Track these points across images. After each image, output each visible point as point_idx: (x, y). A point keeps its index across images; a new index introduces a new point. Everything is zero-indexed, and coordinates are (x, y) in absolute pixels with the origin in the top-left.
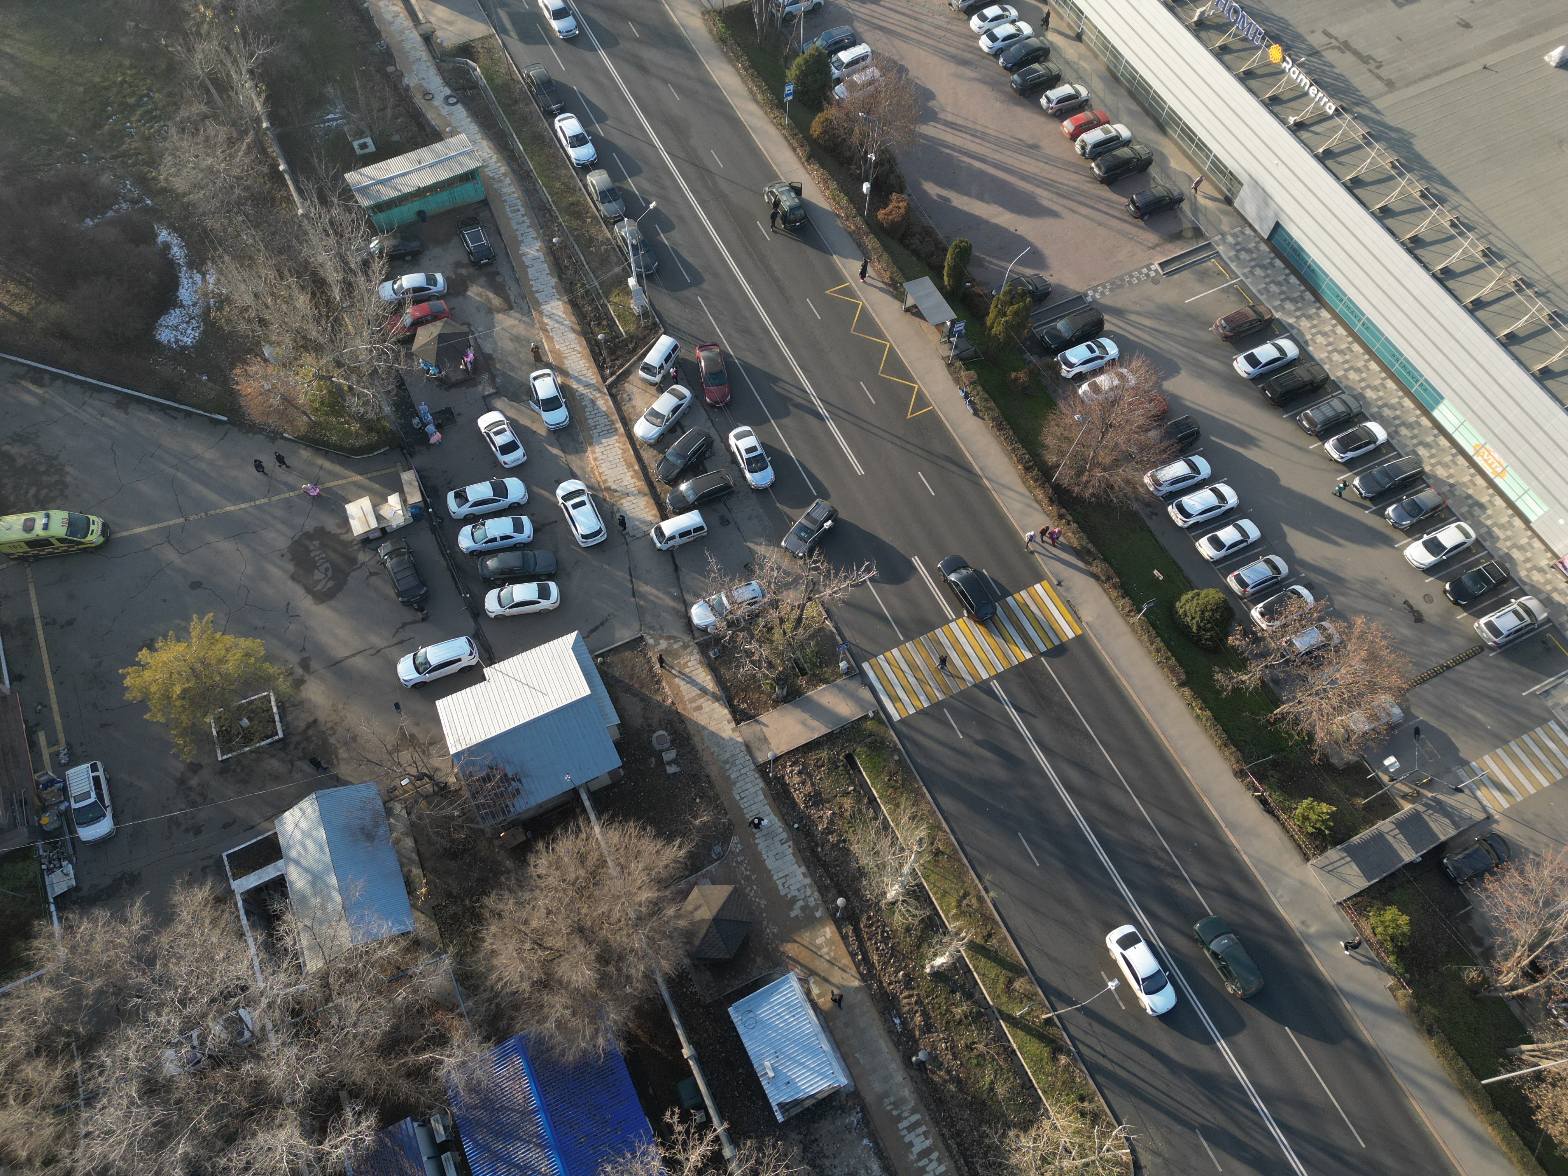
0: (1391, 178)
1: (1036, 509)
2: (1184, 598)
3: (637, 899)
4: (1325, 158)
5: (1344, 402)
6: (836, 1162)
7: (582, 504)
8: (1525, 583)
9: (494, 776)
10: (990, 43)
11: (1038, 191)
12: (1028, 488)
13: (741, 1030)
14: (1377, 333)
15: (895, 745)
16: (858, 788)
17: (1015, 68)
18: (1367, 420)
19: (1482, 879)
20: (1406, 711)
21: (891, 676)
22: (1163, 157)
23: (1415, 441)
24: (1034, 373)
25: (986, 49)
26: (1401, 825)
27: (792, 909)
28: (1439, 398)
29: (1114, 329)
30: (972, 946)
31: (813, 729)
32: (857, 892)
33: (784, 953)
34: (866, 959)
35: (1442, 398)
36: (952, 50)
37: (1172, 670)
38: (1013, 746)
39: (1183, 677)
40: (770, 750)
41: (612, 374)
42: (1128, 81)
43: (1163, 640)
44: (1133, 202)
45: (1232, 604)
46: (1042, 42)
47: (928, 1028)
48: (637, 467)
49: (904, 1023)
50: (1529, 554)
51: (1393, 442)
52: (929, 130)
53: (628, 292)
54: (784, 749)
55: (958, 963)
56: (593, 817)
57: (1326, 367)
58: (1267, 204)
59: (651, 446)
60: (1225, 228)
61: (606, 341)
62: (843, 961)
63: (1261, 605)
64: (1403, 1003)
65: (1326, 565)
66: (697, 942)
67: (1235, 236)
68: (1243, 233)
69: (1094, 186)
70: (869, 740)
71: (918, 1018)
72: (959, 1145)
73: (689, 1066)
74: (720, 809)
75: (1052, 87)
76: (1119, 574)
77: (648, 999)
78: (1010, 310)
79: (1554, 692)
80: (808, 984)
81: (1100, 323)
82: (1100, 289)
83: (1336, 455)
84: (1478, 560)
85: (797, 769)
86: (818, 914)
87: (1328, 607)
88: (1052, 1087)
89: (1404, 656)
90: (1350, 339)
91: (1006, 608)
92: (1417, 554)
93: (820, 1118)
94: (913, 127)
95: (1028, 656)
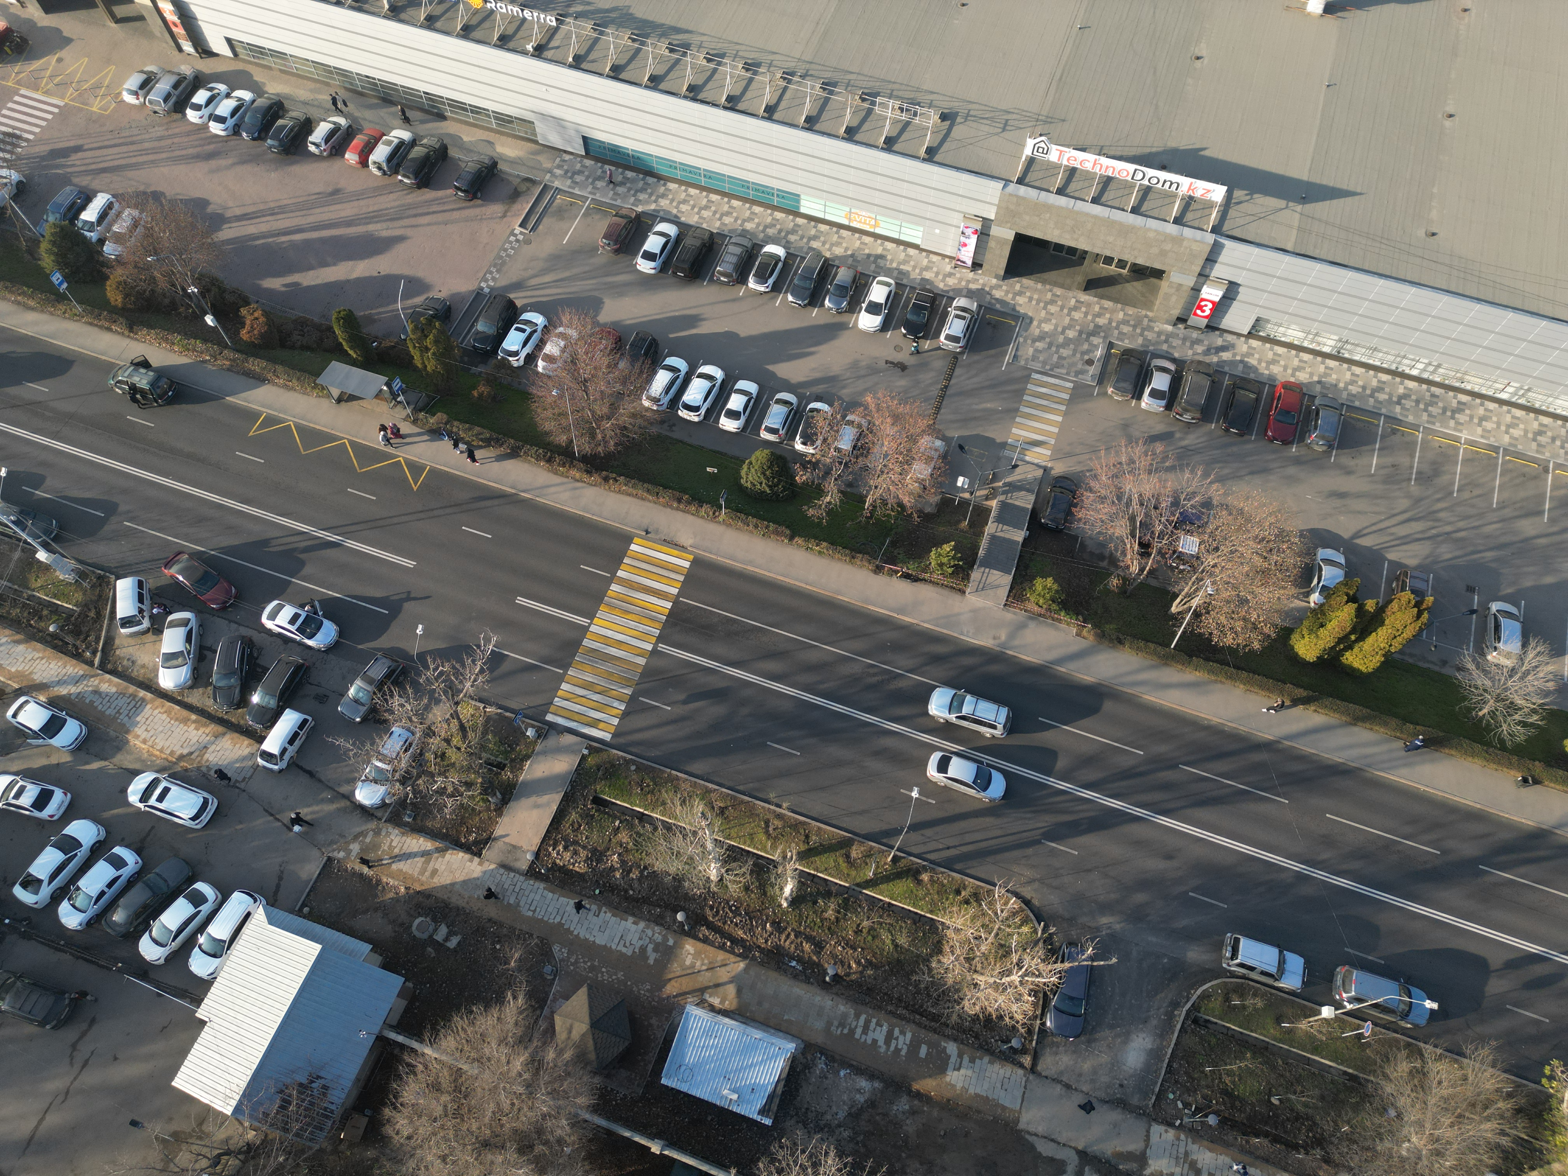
0: (638, 51)
1: (584, 487)
2: (743, 473)
3: (514, 1073)
4: (578, 64)
5: (736, 244)
6: (834, 1109)
7: (166, 790)
8: (948, 292)
9: (290, 1096)
10: (222, 126)
11: (371, 228)
12: (562, 475)
13: (684, 1088)
14: (720, 177)
15: (625, 759)
16: (623, 818)
17: (263, 135)
18: (762, 247)
19: (1072, 514)
20: (944, 438)
21: (577, 708)
22: (456, 139)
23: (805, 240)
24: (491, 381)
25: (222, 133)
26: (999, 519)
27: (648, 958)
28: (797, 198)
29: (525, 301)
30: (803, 856)
31: (548, 804)
32: (687, 897)
33: (669, 997)
34: (735, 941)
35: (799, 196)
36: (191, 151)
37: (777, 533)
38: (711, 682)
39: (788, 532)
40: (524, 852)
41: (94, 653)
42: (372, 90)
43: (754, 517)
44: (458, 188)
45: (778, 452)
46: (268, 98)
47: (819, 946)
48: (194, 717)
49: (800, 960)
50: (935, 269)
51: (792, 251)
52: (227, 233)
53: (45, 568)
54: (537, 841)
55: (804, 879)
56: (415, 1045)
57: (704, 226)
58: (564, 127)
59: (191, 687)
60: (547, 165)
61: (62, 628)
62: (719, 959)
63: (798, 437)
64: (1091, 638)
65: (817, 375)
66: (592, 1056)
67: (559, 167)
68: (564, 161)
69: (414, 195)
70: (600, 773)
71: (807, 947)
72: (906, 1008)
73: (667, 1156)
74: (523, 936)
75: (310, 132)
76: (684, 491)
77: (590, 1141)
78: (428, 342)
79: (1019, 353)
80: (706, 1001)
81: (511, 304)
82: (489, 276)
83: (762, 288)
84: (907, 297)
85: (561, 848)
86: (671, 942)
87: (842, 404)
88: (933, 903)
89: (915, 401)
90: (705, 194)
91: (624, 582)
92: (867, 322)
93: (797, 1090)
94: (209, 240)
95: (669, 605)
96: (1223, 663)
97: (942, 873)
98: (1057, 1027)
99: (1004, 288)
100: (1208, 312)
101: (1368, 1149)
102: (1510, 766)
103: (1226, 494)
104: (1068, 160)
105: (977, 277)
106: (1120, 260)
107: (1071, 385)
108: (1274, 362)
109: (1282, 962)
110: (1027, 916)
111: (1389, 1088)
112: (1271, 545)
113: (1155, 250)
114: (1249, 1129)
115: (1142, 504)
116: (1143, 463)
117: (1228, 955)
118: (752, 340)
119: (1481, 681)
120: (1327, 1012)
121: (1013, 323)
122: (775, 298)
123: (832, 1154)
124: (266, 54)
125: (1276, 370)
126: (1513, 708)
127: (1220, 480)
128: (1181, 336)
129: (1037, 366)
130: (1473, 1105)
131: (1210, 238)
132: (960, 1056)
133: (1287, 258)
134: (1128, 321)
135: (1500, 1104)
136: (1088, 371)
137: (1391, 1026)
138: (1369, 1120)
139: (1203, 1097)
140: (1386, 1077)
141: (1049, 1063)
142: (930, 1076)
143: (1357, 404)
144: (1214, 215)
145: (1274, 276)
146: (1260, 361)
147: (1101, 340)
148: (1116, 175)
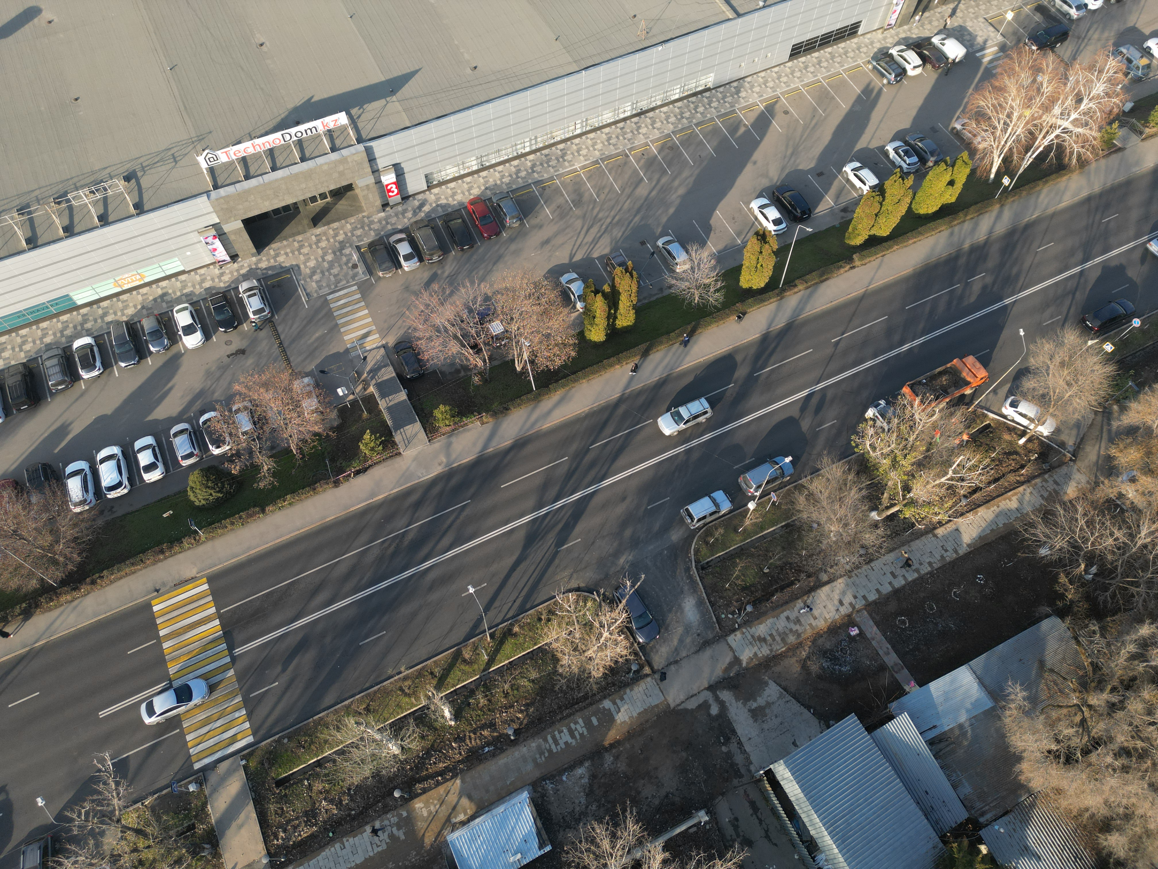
1: (81, 602)
2: (192, 498)
5: (50, 358)
6: (577, 801)
8: (229, 286)
12: (56, 607)
15: (275, 741)
16: (307, 776)
18: (71, 346)
19: (421, 360)
20: (307, 375)
21: (211, 742)
23: (99, 321)
27: (399, 838)
28: (67, 298)
30: (438, 687)
31: (248, 817)
32: (391, 779)
33: (432, 845)
34: (441, 773)
35: (68, 295)
37: (250, 516)
38: (292, 641)
39: (257, 509)
40: (259, 861)
43: (225, 519)
45: (205, 466)
47: (492, 725)
49: (488, 744)
50: (209, 278)
51: (96, 334)
54: (261, 847)
55: (450, 699)
57: (13, 363)
62: (441, 793)
63: (210, 446)
65: (188, 398)
70: (266, 765)
71: (486, 733)
72: (567, 708)
76: (160, 543)
79: (308, 291)
80: (456, 823)
83: (96, 373)
84: (206, 308)
85: (281, 834)
86: (405, 814)
87: (222, 404)
88: (532, 638)
89: (268, 367)
91: (169, 637)
92: (192, 341)
93: (549, 814)
95: (217, 622)
96: (565, 376)
97: (523, 618)
98: (646, 638)
99: (264, 259)
100: (396, 191)
101: (820, 552)
102: (728, 316)
103: (491, 286)
105: (241, 264)
106: (320, 195)
107: (355, 288)
108: (454, 194)
109: (714, 501)
110: (585, 596)
111: (805, 515)
112: (536, 295)
113: (335, 175)
114: (767, 596)
115: (453, 325)
116: (434, 301)
117: (689, 521)
118: (119, 411)
119: (684, 285)
120: (751, 506)
121: (289, 276)
122: (112, 373)
123: (596, 826)
125: (459, 197)
126: (707, 286)
127: (482, 279)
128: (393, 214)
129: (326, 291)
130: (841, 489)
131: (361, 147)
132: (614, 703)
133: (412, 131)
134: (356, 227)
135: (850, 477)
136: (358, 272)
137: (782, 485)
138: (809, 538)
139: (737, 602)
140: (799, 511)
141: (659, 660)
142: (609, 730)
143: (514, 187)
144: (351, 133)
145: (414, 146)
146: (447, 198)
147: (350, 249)
148: (273, 145)
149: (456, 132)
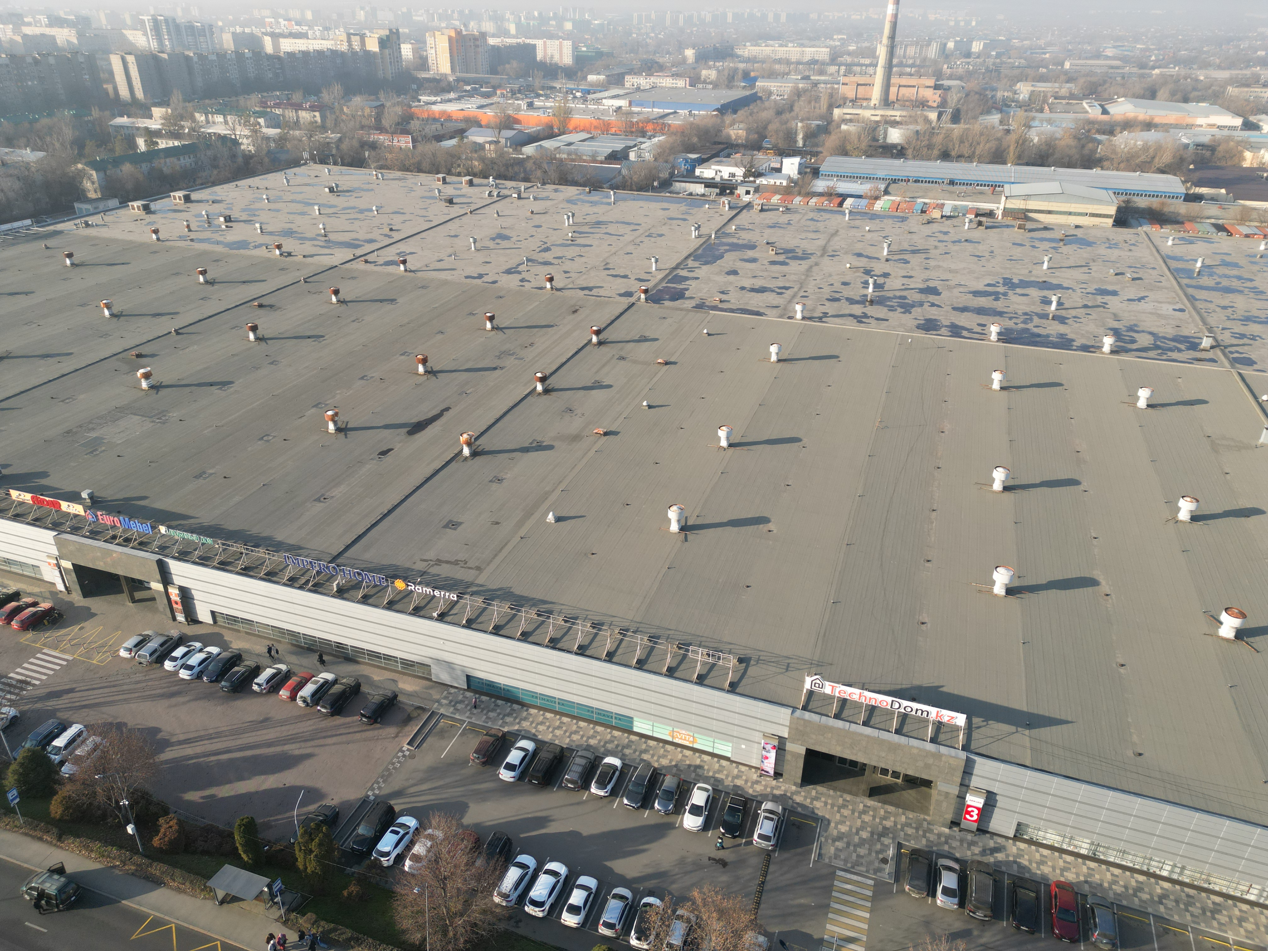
0: (515, 615)
4: (470, 625)
5: (582, 757)
8: (756, 796)
10: (189, 672)
11: (286, 748)
14: (571, 704)
17: (219, 678)
18: (603, 758)
20: (766, 934)
22: (367, 678)
23: (637, 753)
24: (361, 880)
25: (188, 678)
28: (630, 720)
29: (403, 807)
35: (632, 718)
36: (158, 691)
44: (363, 715)
46: (231, 652)
50: (744, 778)
51: (627, 762)
52: (168, 755)
57: (557, 742)
58: (453, 669)
60: (436, 696)
63: (633, 932)
65: (650, 871)
67: (446, 698)
68: (450, 693)
69: (328, 721)
75: (257, 675)
78: (313, 846)
79: (823, 852)
81: (390, 809)
82: (376, 786)
83: (601, 793)
84: (723, 801)
87: (672, 898)
89: (736, 896)
90: (558, 717)
92: (691, 822)
94: (151, 761)
99: (803, 794)
100: (975, 817)
104: (839, 692)
105: (779, 784)
106: (893, 772)
107: (871, 882)
108: (1041, 863)
113: (920, 764)
118: (592, 837)
121: (814, 825)
122: (613, 801)
124: (239, 622)
125: (1046, 870)
128: (958, 838)
129: (840, 864)
131: (963, 755)
133: (1029, 772)
134: (911, 824)
136: (884, 869)
143: (1125, 903)
144: (961, 737)
145: (1023, 787)
146: (1030, 861)
147: (891, 841)
148: (878, 704)
149: (1080, 802)
